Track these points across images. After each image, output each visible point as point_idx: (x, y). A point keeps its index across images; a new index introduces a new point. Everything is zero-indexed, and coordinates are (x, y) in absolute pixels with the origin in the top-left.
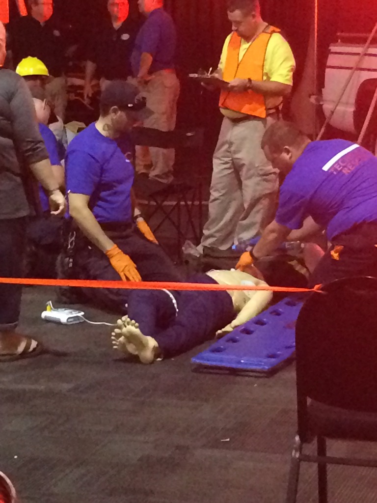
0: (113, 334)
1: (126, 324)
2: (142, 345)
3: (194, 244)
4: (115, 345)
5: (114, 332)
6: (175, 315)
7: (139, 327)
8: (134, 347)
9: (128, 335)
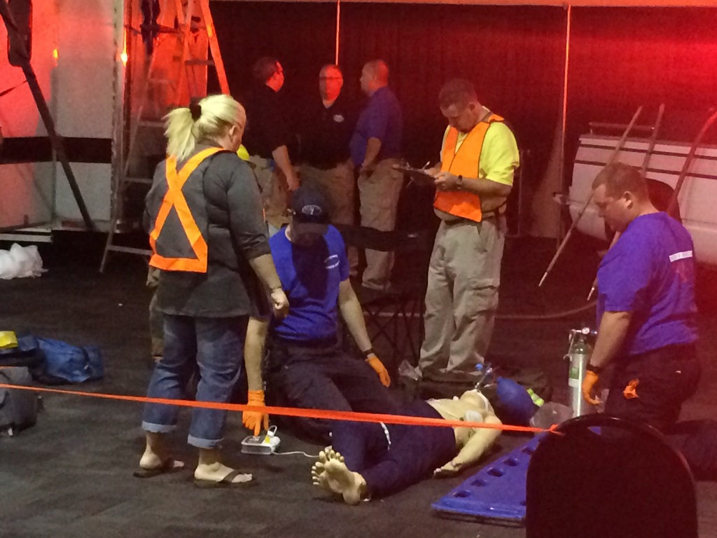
0: (314, 468)
1: (329, 457)
2: (347, 483)
3: (412, 365)
4: (316, 481)
5: (314, 465)
6: (387, 448)
7: (345, 461)
8: (337, 483)
9: (331, 470)
